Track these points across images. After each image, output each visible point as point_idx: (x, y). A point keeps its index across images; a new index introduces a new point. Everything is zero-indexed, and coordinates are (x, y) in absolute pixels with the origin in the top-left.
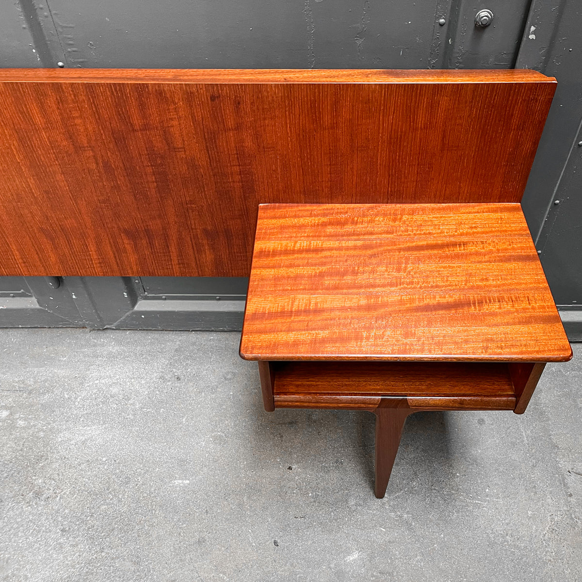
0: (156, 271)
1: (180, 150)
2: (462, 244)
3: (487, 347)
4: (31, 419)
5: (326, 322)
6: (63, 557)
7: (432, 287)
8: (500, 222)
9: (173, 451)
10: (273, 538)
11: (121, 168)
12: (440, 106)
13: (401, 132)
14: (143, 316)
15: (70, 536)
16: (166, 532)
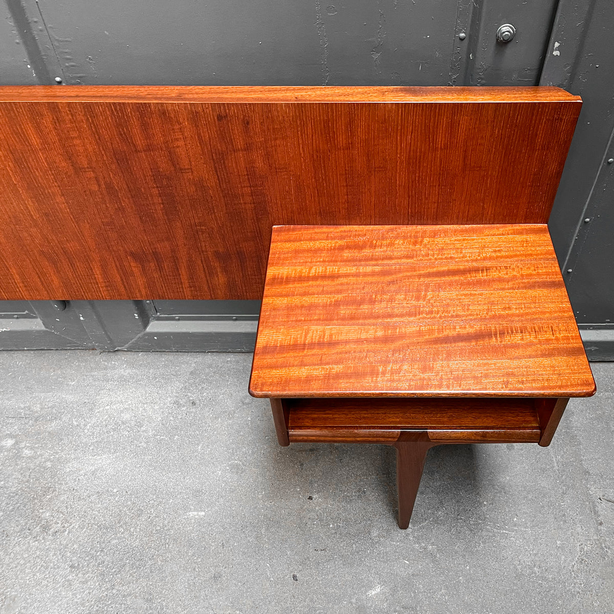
0: (166, 294)
1: (187, 171)
2: (485, 269)
3: (508, 382)
4: (38, 448)
5: (341, 355)
6: (72, 595)
7: (452, 316)
8: (525, 245)
9: (187, 481)
10: (292, 572)
11: (125, 190)
12: (460, 125)
13: (421, 152)
14: (156, 338)
15: (79, 572)
16: (180, 567)
